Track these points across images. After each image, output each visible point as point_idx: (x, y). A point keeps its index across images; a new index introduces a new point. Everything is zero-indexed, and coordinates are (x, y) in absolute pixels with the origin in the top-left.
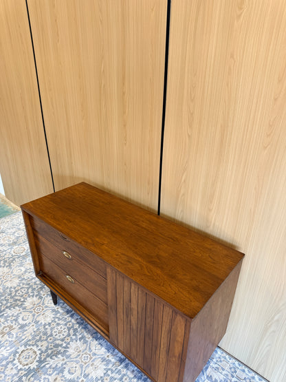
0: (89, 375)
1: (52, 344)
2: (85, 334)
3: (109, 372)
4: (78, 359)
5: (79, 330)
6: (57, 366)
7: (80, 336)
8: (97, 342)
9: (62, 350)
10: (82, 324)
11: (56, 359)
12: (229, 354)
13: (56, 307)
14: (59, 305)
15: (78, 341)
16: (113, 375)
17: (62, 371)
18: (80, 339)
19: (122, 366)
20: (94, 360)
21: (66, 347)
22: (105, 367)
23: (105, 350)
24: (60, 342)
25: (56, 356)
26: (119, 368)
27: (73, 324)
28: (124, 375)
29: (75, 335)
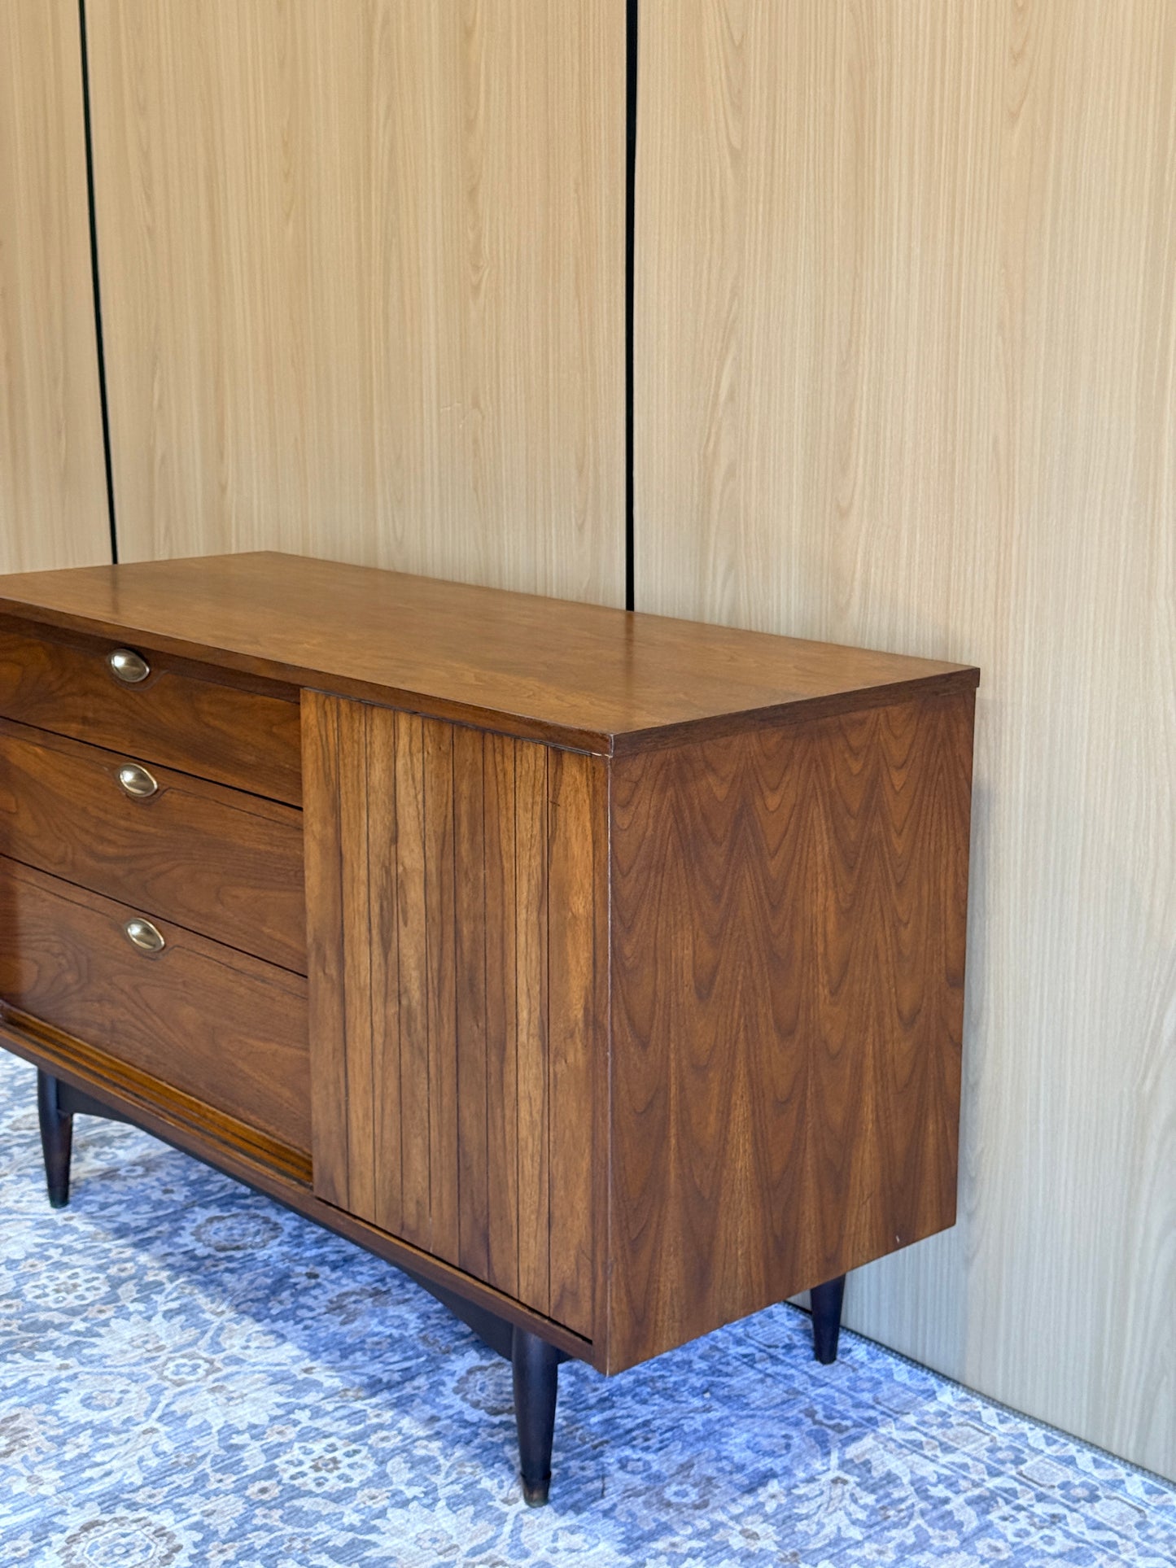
0: (186, 1416)
1: (16, 1323)
2: (201, 1299)
3: (303, 1416)
4: (145, 1368)
5: (169, 1287)
6: (25, 1381)
7: (175, 1305)
8: (258, 1327)
9: (65, 1340)
10: (192, 1270)
11: (25, 1363)
12: (1001, 1405)
13: (58, 1216)
14: (77, 1208)
15: (158, 1318)
16: (319, 1423)
17: (50, 1398)
18: (169, 1315)
19: (374, 1401)
20: (226, 1378)
21: (89, 1332)
22: (282, 1400)
23: (297, 1352)
24: (58, 1318)
25: (29, 1354)
26: (358, 1405)
27: (144, 1269)
28: (381, 1426)
29: (145, 1299)
